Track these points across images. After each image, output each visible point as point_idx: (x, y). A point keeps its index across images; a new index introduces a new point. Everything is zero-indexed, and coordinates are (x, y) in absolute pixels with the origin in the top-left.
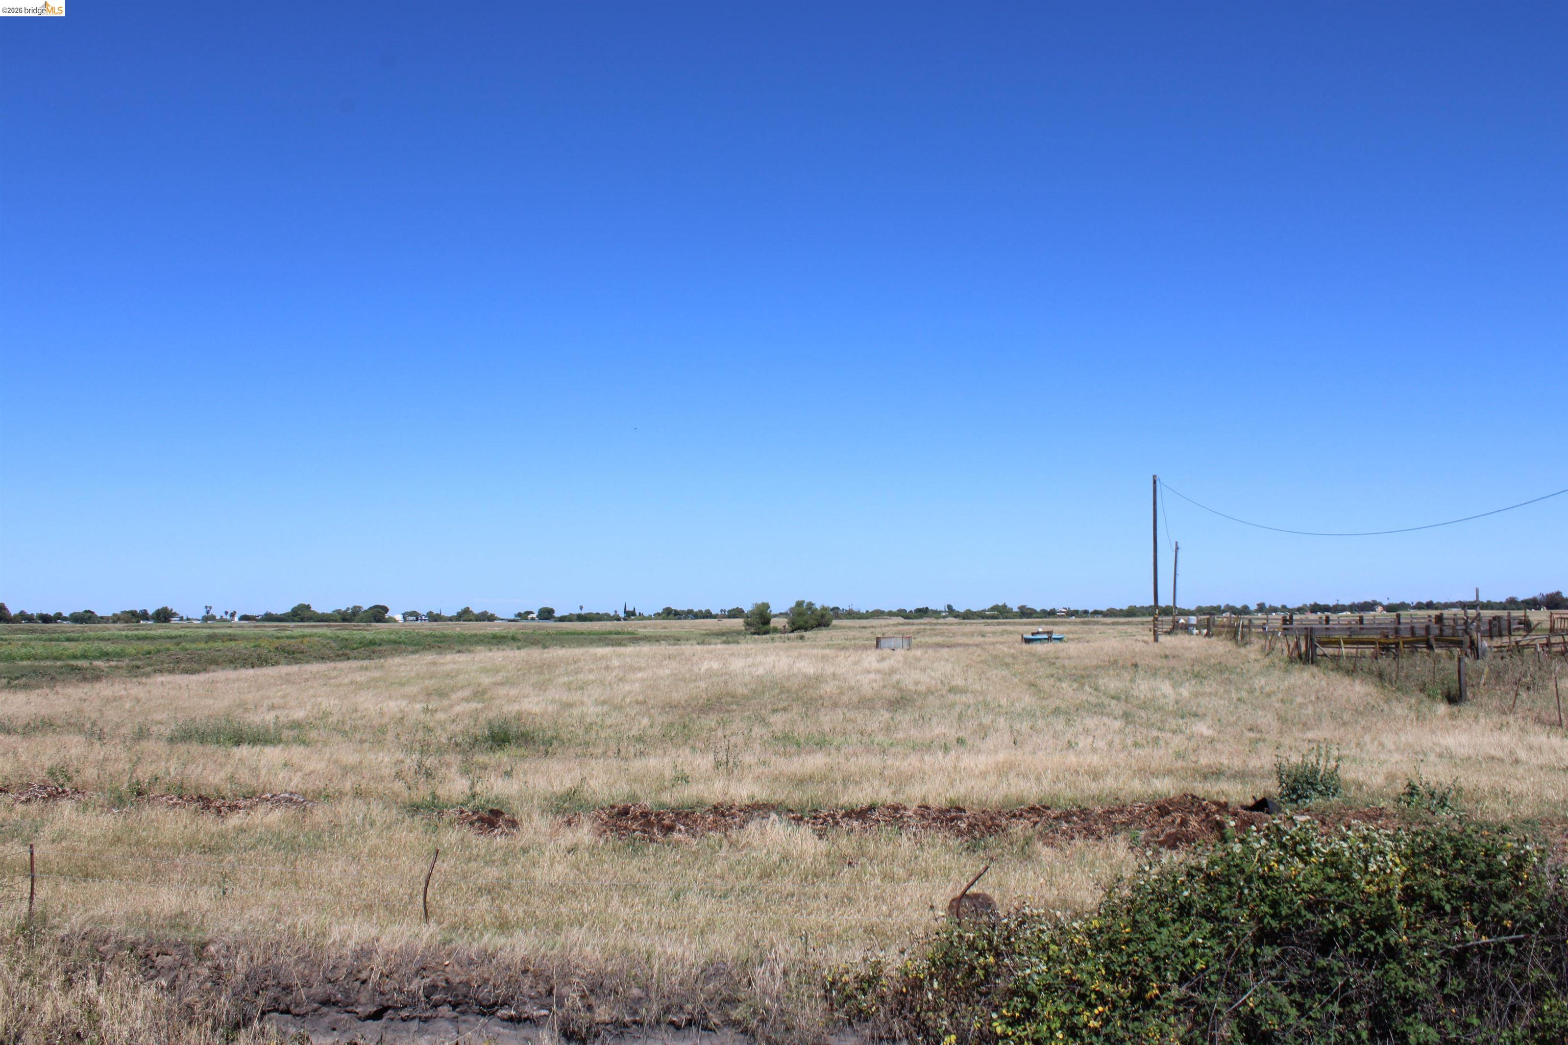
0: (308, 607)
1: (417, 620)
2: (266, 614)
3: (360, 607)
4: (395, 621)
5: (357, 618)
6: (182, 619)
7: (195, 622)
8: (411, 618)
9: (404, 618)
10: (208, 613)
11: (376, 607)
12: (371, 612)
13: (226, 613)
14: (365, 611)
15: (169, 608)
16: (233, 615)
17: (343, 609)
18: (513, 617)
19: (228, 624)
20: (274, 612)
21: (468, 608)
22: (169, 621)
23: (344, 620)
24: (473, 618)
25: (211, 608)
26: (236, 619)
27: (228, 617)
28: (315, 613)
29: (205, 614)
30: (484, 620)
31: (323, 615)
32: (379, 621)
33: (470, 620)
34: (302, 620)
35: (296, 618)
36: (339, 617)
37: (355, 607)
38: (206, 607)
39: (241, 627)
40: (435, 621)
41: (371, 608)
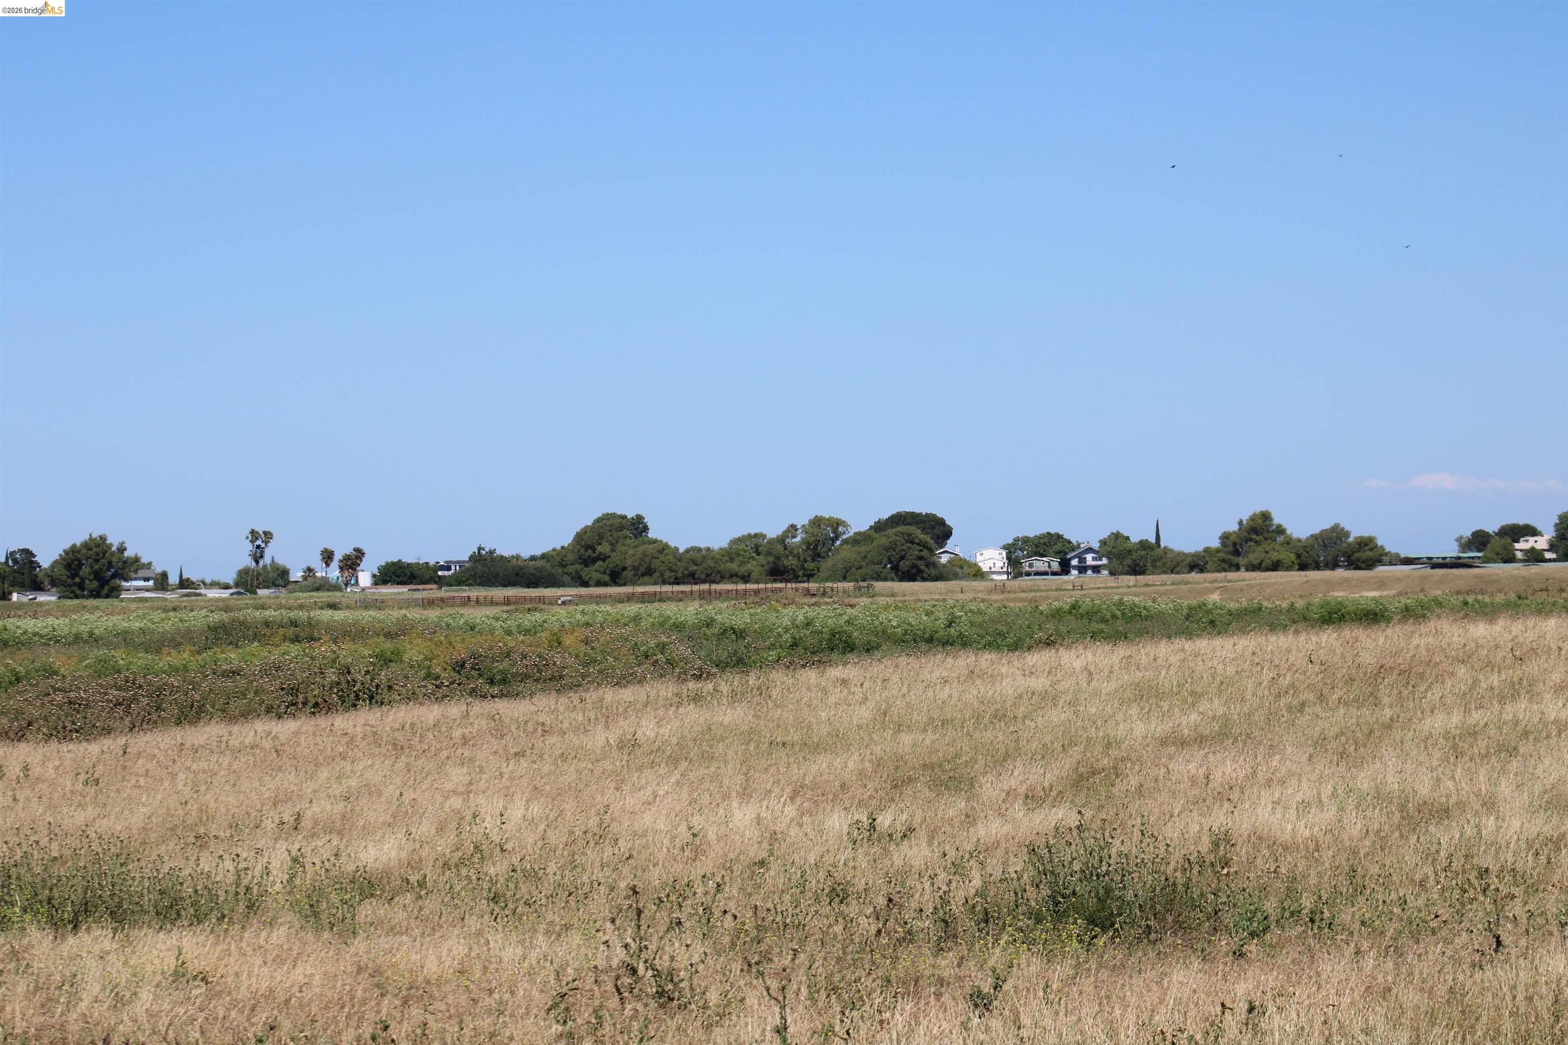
0: (638, 526)
1: (1065, 568)
2: (478, 558)
3: (836, 524)
4: (978, 574)
5: (826, 565)
6: (162, 582)
7: (213, 594)
8: (1040, 564)
9: (1013, 562)
10: (258, 555)
11: (899, 519)
12: (882, 540)
13: (328, 557)
14: (860, 539)
15: (114, 541)
16: (352, 563)
17: (773, 531)
18: (1451, 551)
19: (335, 596)
20: (505, 550)
21: (1266, 516)
22: (114, 592)
23: (777, 573)
24: (1288, 556)
25: (268, 535)
26: (365, 579)
27: (334, 573)
28: (664, 548)
29: (250, 563)
30: (1334, 565)
31: (697, 556)
32: (911, 576)
33: (1276, 566)
34: (615, 578)
35: (592, 572)
36: (755, 566)
37: (817, 522)
38: (254, 535)
39: (379, 604)
40: (1136, 570)
41: (879, 527)
